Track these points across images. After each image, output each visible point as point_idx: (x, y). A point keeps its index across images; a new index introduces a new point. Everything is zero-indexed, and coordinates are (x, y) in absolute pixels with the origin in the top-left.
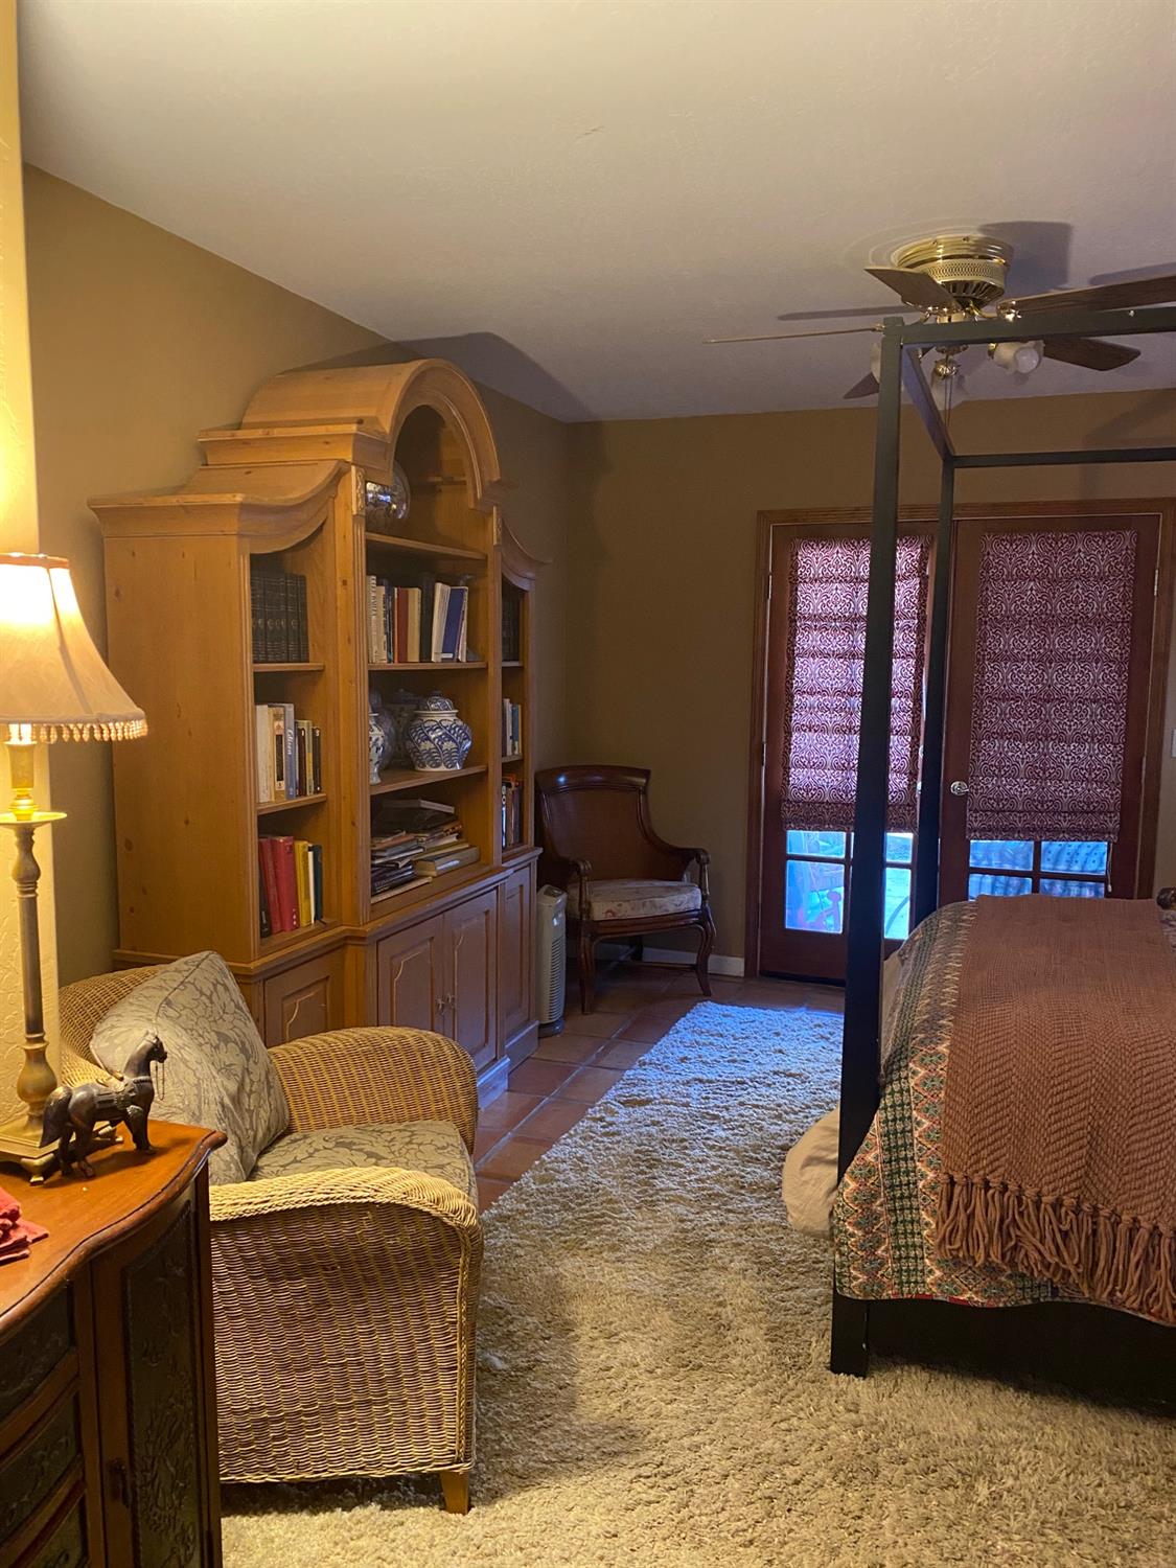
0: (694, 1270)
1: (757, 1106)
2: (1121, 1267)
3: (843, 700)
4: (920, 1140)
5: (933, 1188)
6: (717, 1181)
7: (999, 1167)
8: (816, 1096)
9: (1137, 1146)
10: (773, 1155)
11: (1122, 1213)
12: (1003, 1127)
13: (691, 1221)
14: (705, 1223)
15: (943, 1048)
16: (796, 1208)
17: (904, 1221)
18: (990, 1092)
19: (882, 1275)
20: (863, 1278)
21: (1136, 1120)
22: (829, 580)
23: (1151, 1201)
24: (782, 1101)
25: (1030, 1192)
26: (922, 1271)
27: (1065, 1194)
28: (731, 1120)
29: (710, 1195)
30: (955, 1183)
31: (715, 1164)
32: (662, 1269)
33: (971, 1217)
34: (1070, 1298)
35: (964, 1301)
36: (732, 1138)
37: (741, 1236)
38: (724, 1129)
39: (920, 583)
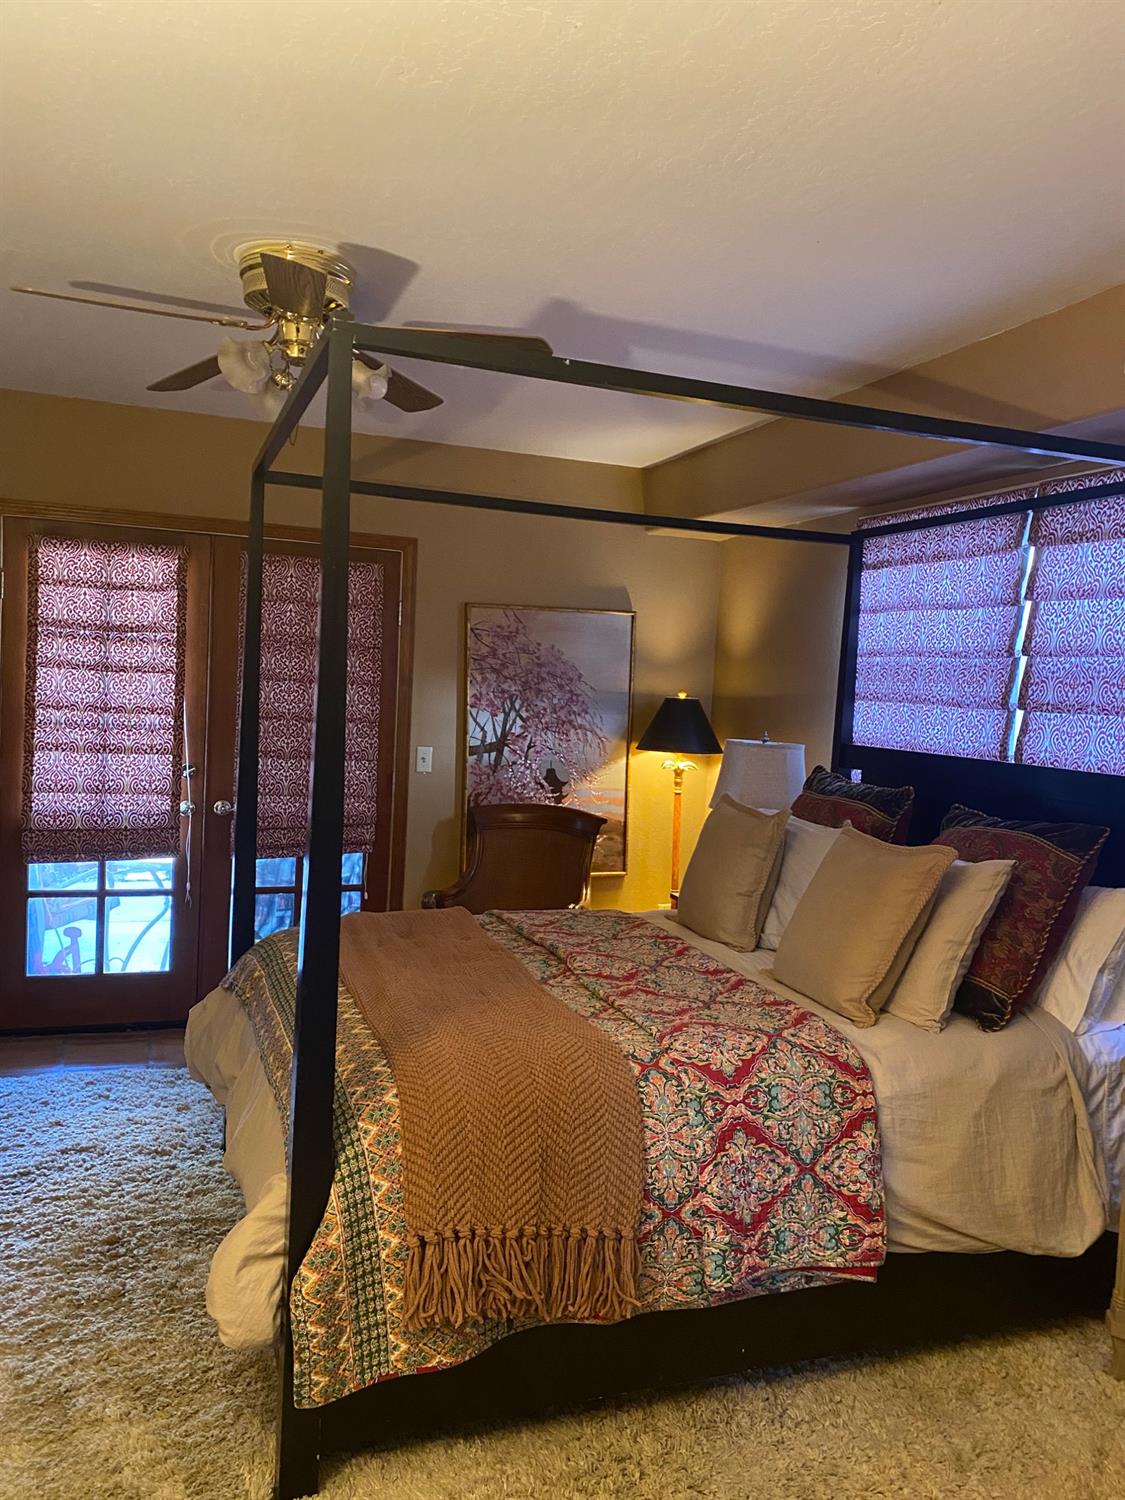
0: (61, 1438)
1: (57, 1198)
2: (572, 1281)
3: (96, 716)
4: (380, 1205)
5: (398, 1254)
6: (44, 1309)
7: (466, 1213)
8: (123, 1168)
9: (580, 1158)
10: (101, 1253)
11: (570, 1228)
12: (465, 1170)
13: (31, 1372)
14: (51, 1369)
15: (389, 1098)
16: (230, 1323)
17: (366, 1301)
18: (449, 1137)
19: (344, 1370)
20: (324, 1380)
21: (578, 1131)
22: (77, 583)
23: (595, 1208)
24: (86, 1185)
25: (496, 1231)
26: (386, 1350)
27: (526, 1223)
28: (30, 1225)
29: (43, 1330)
30: (426, 1243)
31: (33, 1287)
32: (16, 1451)
33: (444, 1275)
34: (523, 1326)
35: (434, 1367)
36: (41, 1247)
37: (103, 1370)
38: (25, 1239)
39: (178, 596)
